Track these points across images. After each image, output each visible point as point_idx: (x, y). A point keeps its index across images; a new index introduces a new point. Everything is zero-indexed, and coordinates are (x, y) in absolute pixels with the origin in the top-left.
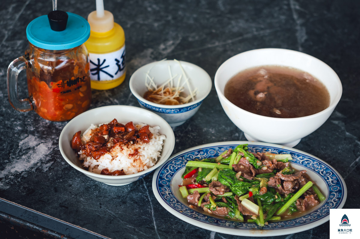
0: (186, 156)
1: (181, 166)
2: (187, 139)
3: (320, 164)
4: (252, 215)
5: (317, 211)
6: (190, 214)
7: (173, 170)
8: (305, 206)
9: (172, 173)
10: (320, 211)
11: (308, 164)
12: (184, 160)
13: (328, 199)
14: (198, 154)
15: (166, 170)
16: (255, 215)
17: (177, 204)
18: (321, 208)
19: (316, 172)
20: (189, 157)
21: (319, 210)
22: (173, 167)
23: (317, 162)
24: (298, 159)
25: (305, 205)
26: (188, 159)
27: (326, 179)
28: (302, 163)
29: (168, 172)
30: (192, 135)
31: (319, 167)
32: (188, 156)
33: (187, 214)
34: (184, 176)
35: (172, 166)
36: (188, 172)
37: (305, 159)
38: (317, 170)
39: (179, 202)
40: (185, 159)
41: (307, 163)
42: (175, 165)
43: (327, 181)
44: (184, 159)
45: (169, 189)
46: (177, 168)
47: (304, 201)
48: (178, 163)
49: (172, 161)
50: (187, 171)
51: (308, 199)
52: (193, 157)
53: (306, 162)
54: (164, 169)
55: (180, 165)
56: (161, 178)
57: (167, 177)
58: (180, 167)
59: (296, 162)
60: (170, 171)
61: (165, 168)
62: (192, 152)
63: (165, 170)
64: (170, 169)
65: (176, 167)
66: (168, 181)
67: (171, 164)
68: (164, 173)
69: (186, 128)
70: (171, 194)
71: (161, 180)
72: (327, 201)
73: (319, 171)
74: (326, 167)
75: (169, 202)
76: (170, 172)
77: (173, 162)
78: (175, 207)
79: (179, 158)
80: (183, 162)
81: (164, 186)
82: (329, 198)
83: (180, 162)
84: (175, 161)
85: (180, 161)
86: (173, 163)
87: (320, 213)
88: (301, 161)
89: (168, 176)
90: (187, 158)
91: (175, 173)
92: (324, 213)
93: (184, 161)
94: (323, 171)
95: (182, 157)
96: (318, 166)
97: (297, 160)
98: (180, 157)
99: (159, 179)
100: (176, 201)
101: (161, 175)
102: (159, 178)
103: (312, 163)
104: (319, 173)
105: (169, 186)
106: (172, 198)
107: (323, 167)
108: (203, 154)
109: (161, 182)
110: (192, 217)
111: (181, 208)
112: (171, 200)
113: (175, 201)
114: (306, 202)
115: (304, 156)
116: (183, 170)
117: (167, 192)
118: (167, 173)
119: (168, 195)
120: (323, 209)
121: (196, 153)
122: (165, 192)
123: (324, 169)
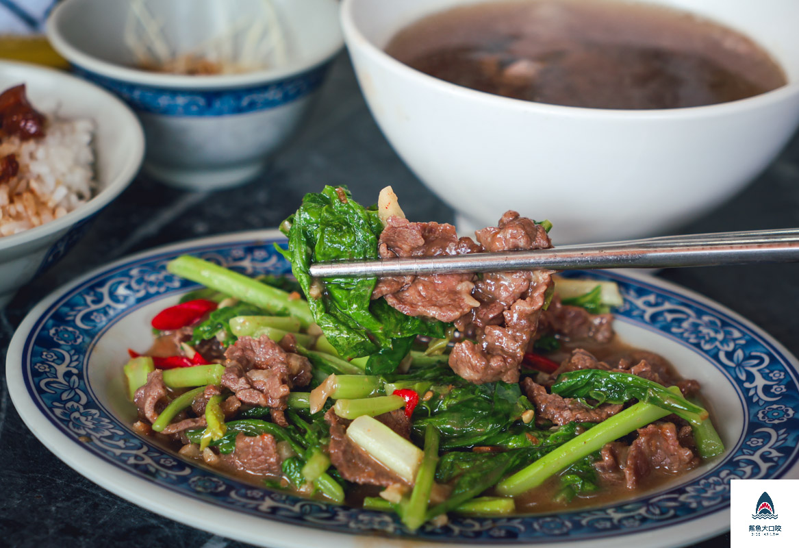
1: (162, 290)
3: (724, 324)
4: (384, 483)
5: (681, 491)
6: (118, 452)
7: (121, 298)
8: (637, 472)
9: (115, 309)
10: (697, 490)
11: (675, 324)
13: (741, 449)
14: (242, 255)
15: (94, 296)
16: (398, 485)
17: (82, 410)
18: (703, 482)
19: (706, 352)
21: (689, 489)
22: (128, 287)
23: (711, 318)
24: (639, 302)
25: (636, 465)
27: (743, 377)
28: (654, 318)
29: (97, 302)
31: (720, 336)
33: (105, 451)
35: (125, 284)
37: (667, 306)
38: (707, 347)
39: (96, 407)
41: (674, 320)
42: (140, 281)
43: (747, 385)
45: (76, 360)
46: (141, 294)
47: (632, 448)
48: (151, 278)
49: (130, 269)
51: (648, 442)
53: (669, 317)
54: (88, 290)
55: (159, 287)
56: (59, 318)
57: (86, 318)
58: (157, 293)
59: (628, 314)
60: (107, 301)
61: (92, 288)
62: (224, 250)
63: (87, 294)
64: (111, 293)
65: (137, 291)
66: (86, 332)
67: (122, 276)
68: (82, 303)
70: (75, 378)
71: (53, 326)
72: (733, 458)
73: (715, 350)
74: (747, 337)
75: (49, 402)
76: (108, 305)
77: (134, 272)
78: (69, 421)
81: (58, 346)
82: (743, 447)
83: (161, 277)
84: (141, 271)
86: (132, 278)
87: (693, 497)
88: (650, 311)
89: (93, 317)
92: (709, 499)
94: (734, 351)
96: (717, 332)
97: (633, 307)
99: (51, 322)
100: (84, 400)
101: (66, 309)
102: (52, 317)
103: (691, 320)
104: (716, 357)
105: (80, 351)
106: (72, 389)
107: (736, 334)
108: (264, 260)
109: (52, 331)
110: (125, 462)
111: (92, 426)
112: (64, 397)
113: (78, 402)
114: (640, 451)
115: (663, 296)
117: (61, 369)
118: (94, 307)
119: (61, 379)
120: (709, 485)
121: (239, 254)
122: (50, 366)
123: (739, 342)
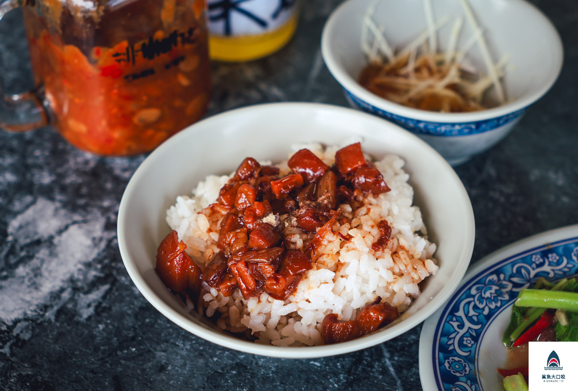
0: (508, 270)
1: (499, 304)
2: (490, 205)
7: (475, 318)
9: (475, 330)
12: (504, 283)
14: (541, 260)
15: (457, 321)
20: (519, 270)
22: (475, 307)
26: (515, 280)
29: (461, 326)
30: (501, 193)
32: (514, 271)
34: (513, 338)
35: (472, 304)
36: (523, 324)
40: (507, 278)
42: (481, 300)
44: (504, 280)
45: (476, 390)
46: (486, 312)
48: (488, 294)
49: (470, 289)
50: (518, 319)
52: (529, 273)
54: (451, 316)
55: (496, 302)
56: (445, 351)
57: (461, 344)
58: (497, 308)
60: (468, 324)
61: (452, 313)
62: (526, 257)
63: (452, 320)
64: (466, 315)
65: (483, 309)
66: (467, 359)
67: (467, 297)
68: (452, 330)
69: (480, 169)
71: (445, 358)
76: (469, 328)
77: (473, 291)
79: (490, 278)
80: (504, 290)
81: (457, 378)
83: (493, 291)
84: (478, 289)
85: (495, 288)
86: (474, 296)
89: (465, 343)
90: (512, 276)
91: (482, 328)
93: (504, 287)
95: (498, 273)
98: (492, 273)
99: (441, 354)
101: (445, 339)
102: (439, 351)
105: (473, 379)
108: (558, 263)
109: (447, 365)
116: (505, 316)
118: (462, 332)
121: (538, 259)
